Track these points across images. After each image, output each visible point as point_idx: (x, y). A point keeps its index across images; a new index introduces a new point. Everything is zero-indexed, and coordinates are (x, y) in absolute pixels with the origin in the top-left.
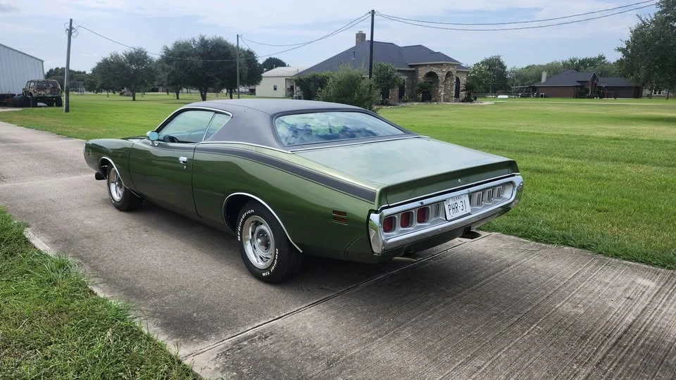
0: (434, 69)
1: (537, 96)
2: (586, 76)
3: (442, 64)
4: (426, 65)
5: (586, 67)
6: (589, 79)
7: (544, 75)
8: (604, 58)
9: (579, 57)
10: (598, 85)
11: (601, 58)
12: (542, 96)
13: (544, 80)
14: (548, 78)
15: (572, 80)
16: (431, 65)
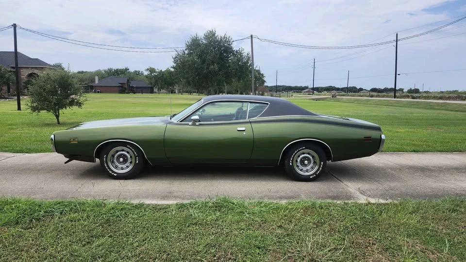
0: (36, 71)
1: (95, 92)
2: (123, 79)
3: (42, 68)
4: (28, 68)
5: (119, 74)
6: (126, 82)
7: (97, 78)
8: (128, 70)
9: (114, 68)
10: (130, 86)
11: (127, 69)
12: (98, 92)
13: (97, 82)
14: (99, 80)
15: (115, 82)
16: (32, 68)
